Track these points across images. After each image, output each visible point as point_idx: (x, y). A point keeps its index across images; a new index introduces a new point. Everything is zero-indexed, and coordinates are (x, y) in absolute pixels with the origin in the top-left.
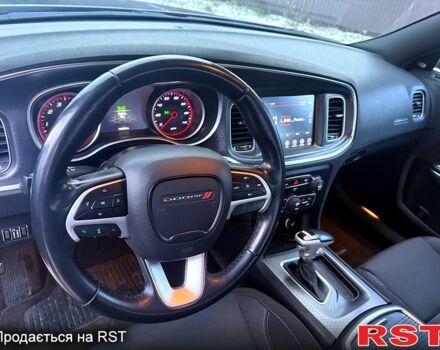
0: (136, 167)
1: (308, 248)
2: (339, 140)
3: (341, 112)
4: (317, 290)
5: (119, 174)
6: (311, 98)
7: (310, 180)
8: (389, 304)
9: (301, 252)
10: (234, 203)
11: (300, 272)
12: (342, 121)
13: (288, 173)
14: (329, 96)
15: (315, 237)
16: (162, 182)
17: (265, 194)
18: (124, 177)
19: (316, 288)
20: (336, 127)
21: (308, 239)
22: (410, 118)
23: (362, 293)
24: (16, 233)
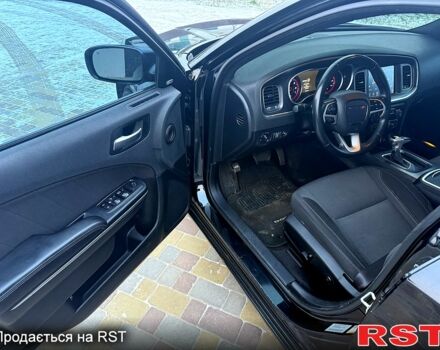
0: (339, 97)
2: (410, 89)
3: (409, 73)
5: (334, 100)
6: (392, 67)
10: (371, 112)
12: (410, 79)
14: (402, 65)
15: (400, 138)
16: (349, 101)
17: (382, 107)
18: (336, 100)
20: (407, 83)
21: (397, 139)
24: (277, 135)
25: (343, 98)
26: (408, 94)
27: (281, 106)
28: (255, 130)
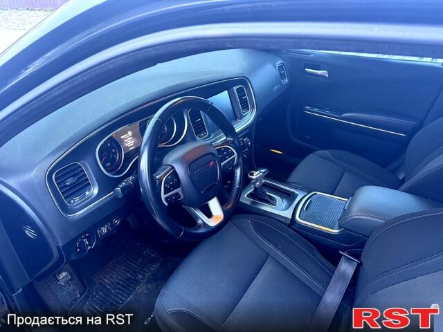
0: (176, 161)
1: (257, 180)
2: (249, 112)
3: (245, 95)
4: (271, 201)
5: (170, 167)
6: (226, 93)
7: (243, 141)
8: (309, 193)
9: (254, 183)
10: (222, 164)
11: (258, 196)
12: (247, 100)
13: (239, 136)
14: (235, 88)
15: (258, 172)
16: (191, 164)
17: (234, 154)
18: (173, 167)
19: (269, 200)
20: (245, 106)
21: (256, 175)
22: (281, 84)
23: (293, 193)
24: (104, 230)
25: (182, 160)
26: (249, 118)
27: (95, 191)
28: (61, 245)
